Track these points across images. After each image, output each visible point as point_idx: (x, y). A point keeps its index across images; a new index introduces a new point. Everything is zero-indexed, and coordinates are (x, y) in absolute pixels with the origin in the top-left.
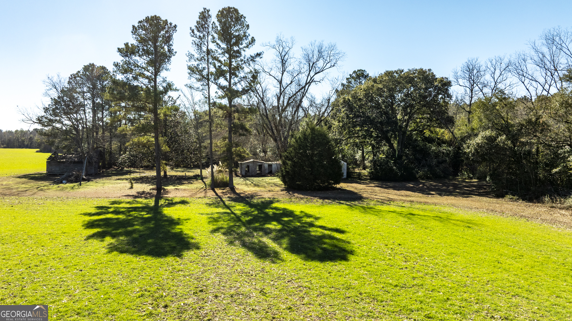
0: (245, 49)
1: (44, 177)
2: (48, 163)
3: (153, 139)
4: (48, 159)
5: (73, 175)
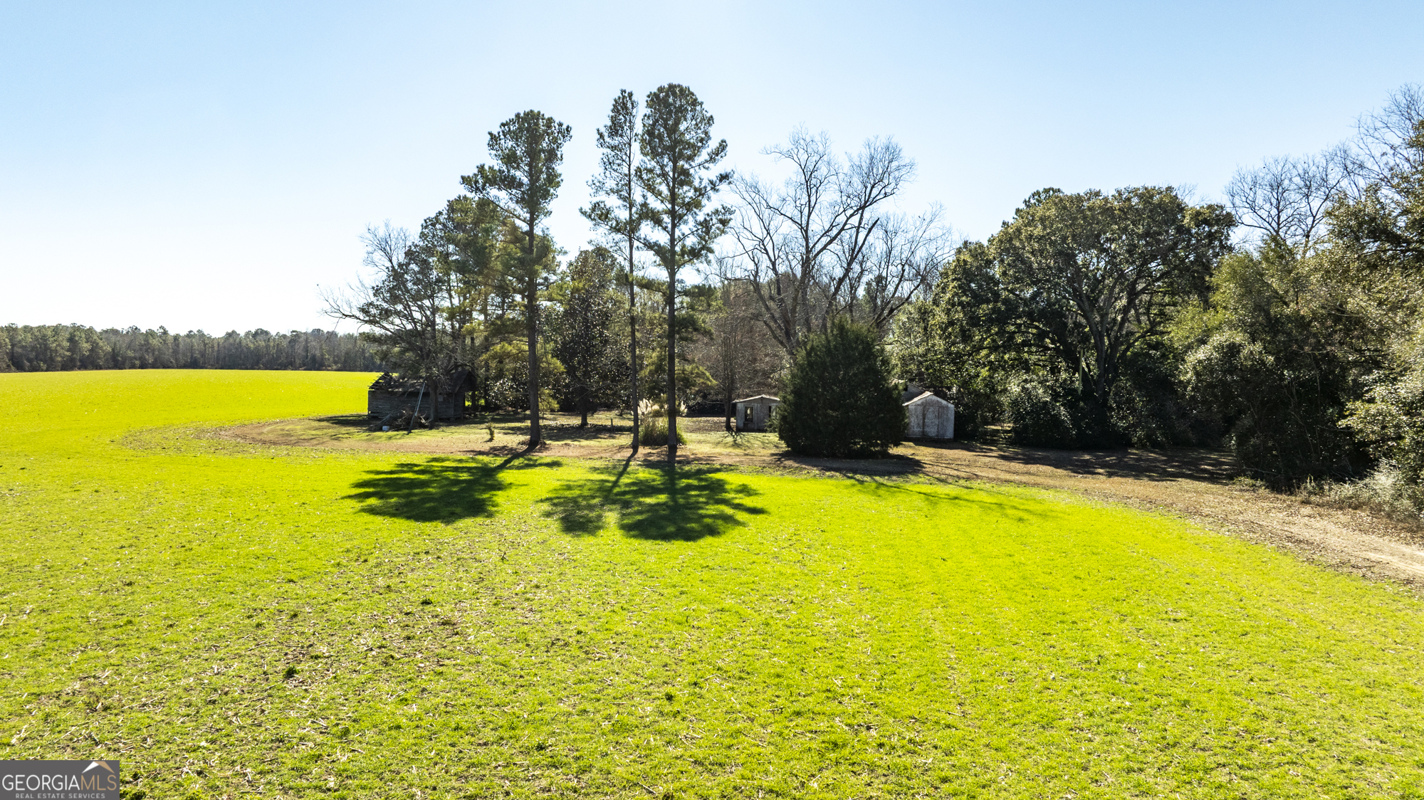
0: (706, 165)
1: (364, 420)
2: (373, 395)
3: (526, 348)
4: (371, 387)
5: (402, 415)
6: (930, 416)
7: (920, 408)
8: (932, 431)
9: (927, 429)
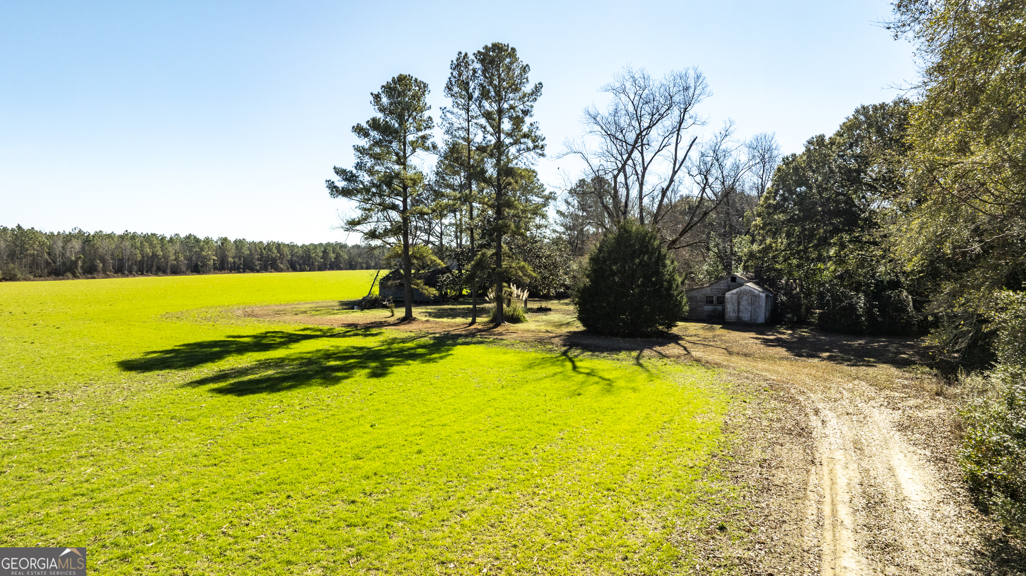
6: (744, 303)
7: (735, 297)
8: (746, 316)
9: (741, 315)
